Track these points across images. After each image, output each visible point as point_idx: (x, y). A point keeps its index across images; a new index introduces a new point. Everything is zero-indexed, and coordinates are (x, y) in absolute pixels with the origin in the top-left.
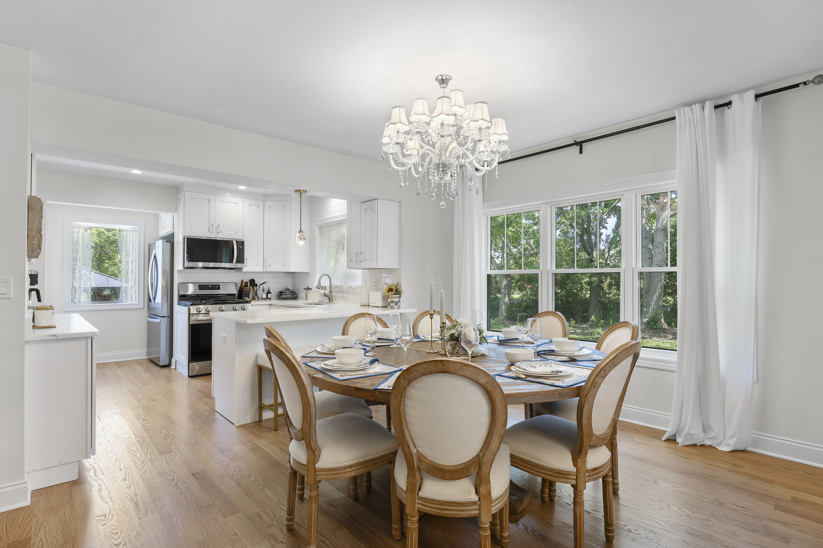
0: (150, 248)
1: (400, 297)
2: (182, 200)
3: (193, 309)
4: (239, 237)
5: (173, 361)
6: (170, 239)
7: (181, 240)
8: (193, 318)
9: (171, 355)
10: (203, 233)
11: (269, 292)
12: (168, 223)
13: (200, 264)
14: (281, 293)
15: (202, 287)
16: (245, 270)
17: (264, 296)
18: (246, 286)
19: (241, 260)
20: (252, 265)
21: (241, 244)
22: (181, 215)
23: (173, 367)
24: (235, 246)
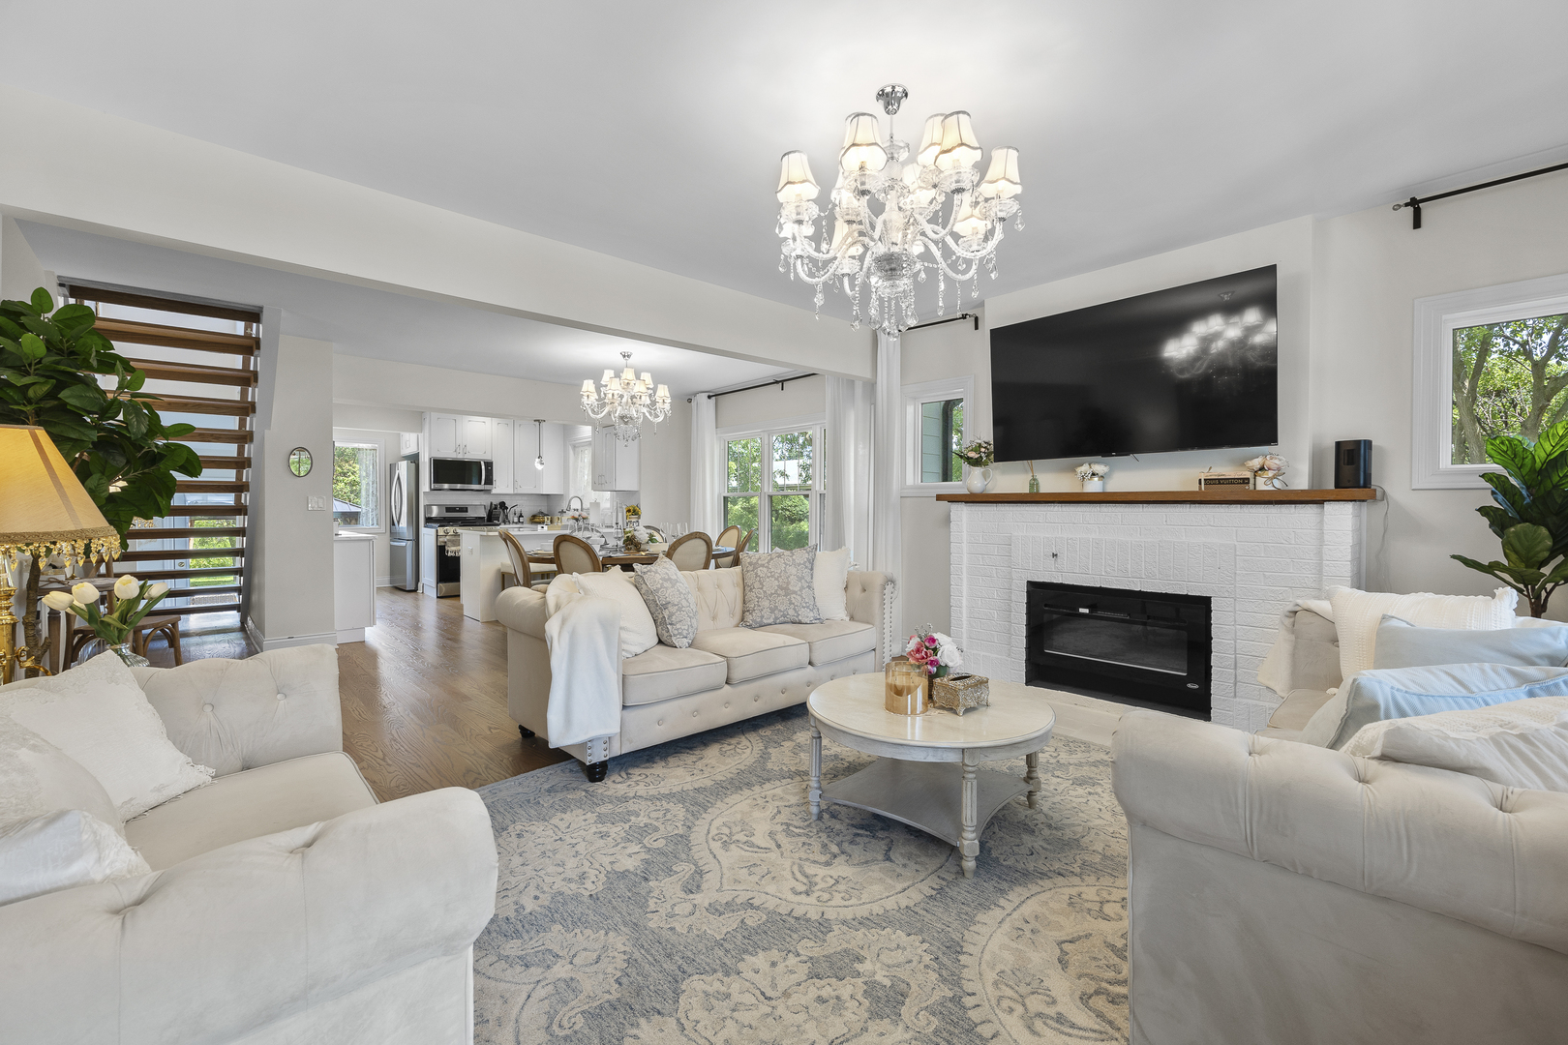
0: (392, 468)
1: (639, 518)
2: (427, 420)
3: (441, 531)
4: (488, 457)
5: (420, 585)
6: (414, 459)
7: (427, 460)
8: (441, 539)
9: (417, 580)
10: (449, 453)
11: (521, 516)
12: (410, 442)
13: (446, 486)
14: (534, 516)
15: (449, 509)
16: (494, 491)
17: (516, 520)
18: (496, 508)
19: (489, 481)
20: (502, 486)
21: (489, 465)
22: (427, 435)
23: (420, 591)
24: (483, 467)
